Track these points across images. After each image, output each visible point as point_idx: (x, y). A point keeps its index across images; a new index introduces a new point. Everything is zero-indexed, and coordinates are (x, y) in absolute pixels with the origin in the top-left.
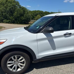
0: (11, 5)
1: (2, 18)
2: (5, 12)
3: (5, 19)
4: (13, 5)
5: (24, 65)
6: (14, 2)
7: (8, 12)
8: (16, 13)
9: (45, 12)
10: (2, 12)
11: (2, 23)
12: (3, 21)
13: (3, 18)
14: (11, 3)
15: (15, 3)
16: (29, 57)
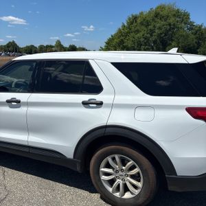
0: (163, 25)
4: (169, 24)
8: (174, 44)
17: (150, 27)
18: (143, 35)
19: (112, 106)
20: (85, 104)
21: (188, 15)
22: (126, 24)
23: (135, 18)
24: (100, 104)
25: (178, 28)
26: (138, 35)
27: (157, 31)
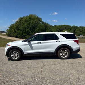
1: (25, 34)
2: (28, 29)
3: (28, 34)
4: (36, 22)
6: (36, 19)
7: (31, 29)
8: (38, 29)
9: (73, 26)
10: (25, 29)
11: (24, 38)
12: (26, 37)
14: (34, 20)
15: (38, 20)
17: (29, 22)
19: (62, 41)
20: (57, 41)
21: (41, 19)
23: (22, 19)
24: (59, 41)
25: (39, 23)
26: (24, 25)
27: (31, 24)
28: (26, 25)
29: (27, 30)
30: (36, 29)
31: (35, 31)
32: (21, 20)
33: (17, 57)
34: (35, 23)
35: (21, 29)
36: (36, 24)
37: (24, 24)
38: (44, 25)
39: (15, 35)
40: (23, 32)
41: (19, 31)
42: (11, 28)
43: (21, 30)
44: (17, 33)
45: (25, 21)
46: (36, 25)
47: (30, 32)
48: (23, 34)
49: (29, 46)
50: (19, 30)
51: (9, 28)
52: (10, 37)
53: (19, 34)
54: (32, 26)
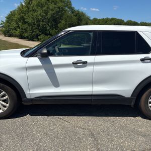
0: (55, 8)
1: (38, 32)
2: (43, 21)
3: (43, 33)
4: (59, 8)
5: (8, 105)
7: (49, 21)
8: (63, 22)
10: (38, 21)
12: (39, 37)
13: (40, 32)
14: (55, 4)
15: (63, 4)
16: (14, 94)
17: (45, 8)
18: (40, 14)
22: (23, 4)
25: (65, 11)
26: (36, 13)
27: (51, 12)
28: (39, 13)
29: (41, 24)
30: (60, 22)
31: (57, 27)
32: (29, 3)
33: (5, 106)
34: (58, 10)
35: (30, 21)
36: (59, 12)
37: (35, 11)
38: (76, 16)
39: (17, 33)
40: (34, 28)
41: (26, 26)
42: (10, 18)
43: (29, 24)
44: (22, 29)
45: (37, 5)
46: (60, 14)
47: (48, 28)
48: (33, 32)
49: (43, 72)
50: (25, 23)
51: (7, 18)
52: (8, 36)
53: (26, 31)
54: (52, 16)
